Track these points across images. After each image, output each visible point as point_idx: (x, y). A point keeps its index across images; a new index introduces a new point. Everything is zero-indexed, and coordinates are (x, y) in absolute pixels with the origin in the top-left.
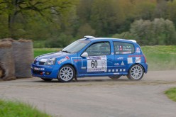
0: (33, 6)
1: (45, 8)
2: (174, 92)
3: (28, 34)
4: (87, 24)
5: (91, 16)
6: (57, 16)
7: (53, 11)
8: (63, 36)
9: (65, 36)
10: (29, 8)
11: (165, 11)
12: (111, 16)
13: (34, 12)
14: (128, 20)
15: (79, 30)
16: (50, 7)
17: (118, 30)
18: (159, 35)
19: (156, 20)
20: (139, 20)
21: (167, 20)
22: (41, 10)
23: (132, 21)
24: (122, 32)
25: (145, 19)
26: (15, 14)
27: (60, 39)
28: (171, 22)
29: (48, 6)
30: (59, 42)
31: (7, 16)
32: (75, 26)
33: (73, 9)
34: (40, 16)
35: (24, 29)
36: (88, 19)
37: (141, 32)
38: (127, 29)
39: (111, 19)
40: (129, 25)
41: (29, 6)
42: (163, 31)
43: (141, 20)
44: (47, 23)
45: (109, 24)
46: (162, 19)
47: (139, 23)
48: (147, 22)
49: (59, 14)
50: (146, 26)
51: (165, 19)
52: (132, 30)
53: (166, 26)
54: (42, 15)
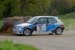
0: (31, 1)
1: (37, 2)
3: (29, 14)
5: (57, 6)
6: (42, 6)
7: (40, 3)
10: (29, 2)
12: (66, 5)
13: (32, 4)
14: (73, 7)
15: (51, 12)
16: (39, 2)
17: (69, 12)
22: (35, 3)
26: (24, 5)
29: (38, 1)
31: (20, 6)
32: (49, 10)
34: (34, 6)
35: (27, 12)
40: (74, 9)
41: (30, 1)
44: (37, 9)
45: (65, 9)
49: (43, 5)
54: (35, 5)
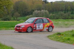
2: (51, 36)
4: (17, 12)
8: (8, 16)
9: (9, 16)
11: (45, 7)
18: (43, 16)
19: (42, 10)
20: (36, 10)
21: (46, 11)
23: (34, 11)
24: (30, 15)
25: (38, 10)
27: (7, 17)
28: (48, 11)
30: (7, 18)
33: (12, 7)
36: (17, 10)
37: (37, 15)
38: (32, 14)
39: (26, 10)
42: (45, 14)
43: (37, 11)
46: (44, 10)
47: (36, 11)
48: (39, 11)
50: (39, 13)
51: (45, 10)
52: (33, 14)
53: (46, 13)
